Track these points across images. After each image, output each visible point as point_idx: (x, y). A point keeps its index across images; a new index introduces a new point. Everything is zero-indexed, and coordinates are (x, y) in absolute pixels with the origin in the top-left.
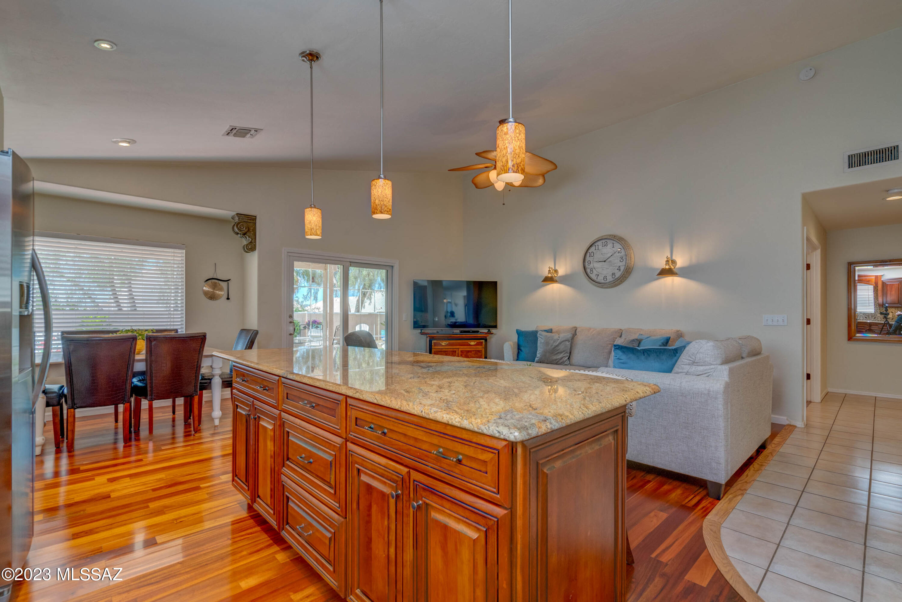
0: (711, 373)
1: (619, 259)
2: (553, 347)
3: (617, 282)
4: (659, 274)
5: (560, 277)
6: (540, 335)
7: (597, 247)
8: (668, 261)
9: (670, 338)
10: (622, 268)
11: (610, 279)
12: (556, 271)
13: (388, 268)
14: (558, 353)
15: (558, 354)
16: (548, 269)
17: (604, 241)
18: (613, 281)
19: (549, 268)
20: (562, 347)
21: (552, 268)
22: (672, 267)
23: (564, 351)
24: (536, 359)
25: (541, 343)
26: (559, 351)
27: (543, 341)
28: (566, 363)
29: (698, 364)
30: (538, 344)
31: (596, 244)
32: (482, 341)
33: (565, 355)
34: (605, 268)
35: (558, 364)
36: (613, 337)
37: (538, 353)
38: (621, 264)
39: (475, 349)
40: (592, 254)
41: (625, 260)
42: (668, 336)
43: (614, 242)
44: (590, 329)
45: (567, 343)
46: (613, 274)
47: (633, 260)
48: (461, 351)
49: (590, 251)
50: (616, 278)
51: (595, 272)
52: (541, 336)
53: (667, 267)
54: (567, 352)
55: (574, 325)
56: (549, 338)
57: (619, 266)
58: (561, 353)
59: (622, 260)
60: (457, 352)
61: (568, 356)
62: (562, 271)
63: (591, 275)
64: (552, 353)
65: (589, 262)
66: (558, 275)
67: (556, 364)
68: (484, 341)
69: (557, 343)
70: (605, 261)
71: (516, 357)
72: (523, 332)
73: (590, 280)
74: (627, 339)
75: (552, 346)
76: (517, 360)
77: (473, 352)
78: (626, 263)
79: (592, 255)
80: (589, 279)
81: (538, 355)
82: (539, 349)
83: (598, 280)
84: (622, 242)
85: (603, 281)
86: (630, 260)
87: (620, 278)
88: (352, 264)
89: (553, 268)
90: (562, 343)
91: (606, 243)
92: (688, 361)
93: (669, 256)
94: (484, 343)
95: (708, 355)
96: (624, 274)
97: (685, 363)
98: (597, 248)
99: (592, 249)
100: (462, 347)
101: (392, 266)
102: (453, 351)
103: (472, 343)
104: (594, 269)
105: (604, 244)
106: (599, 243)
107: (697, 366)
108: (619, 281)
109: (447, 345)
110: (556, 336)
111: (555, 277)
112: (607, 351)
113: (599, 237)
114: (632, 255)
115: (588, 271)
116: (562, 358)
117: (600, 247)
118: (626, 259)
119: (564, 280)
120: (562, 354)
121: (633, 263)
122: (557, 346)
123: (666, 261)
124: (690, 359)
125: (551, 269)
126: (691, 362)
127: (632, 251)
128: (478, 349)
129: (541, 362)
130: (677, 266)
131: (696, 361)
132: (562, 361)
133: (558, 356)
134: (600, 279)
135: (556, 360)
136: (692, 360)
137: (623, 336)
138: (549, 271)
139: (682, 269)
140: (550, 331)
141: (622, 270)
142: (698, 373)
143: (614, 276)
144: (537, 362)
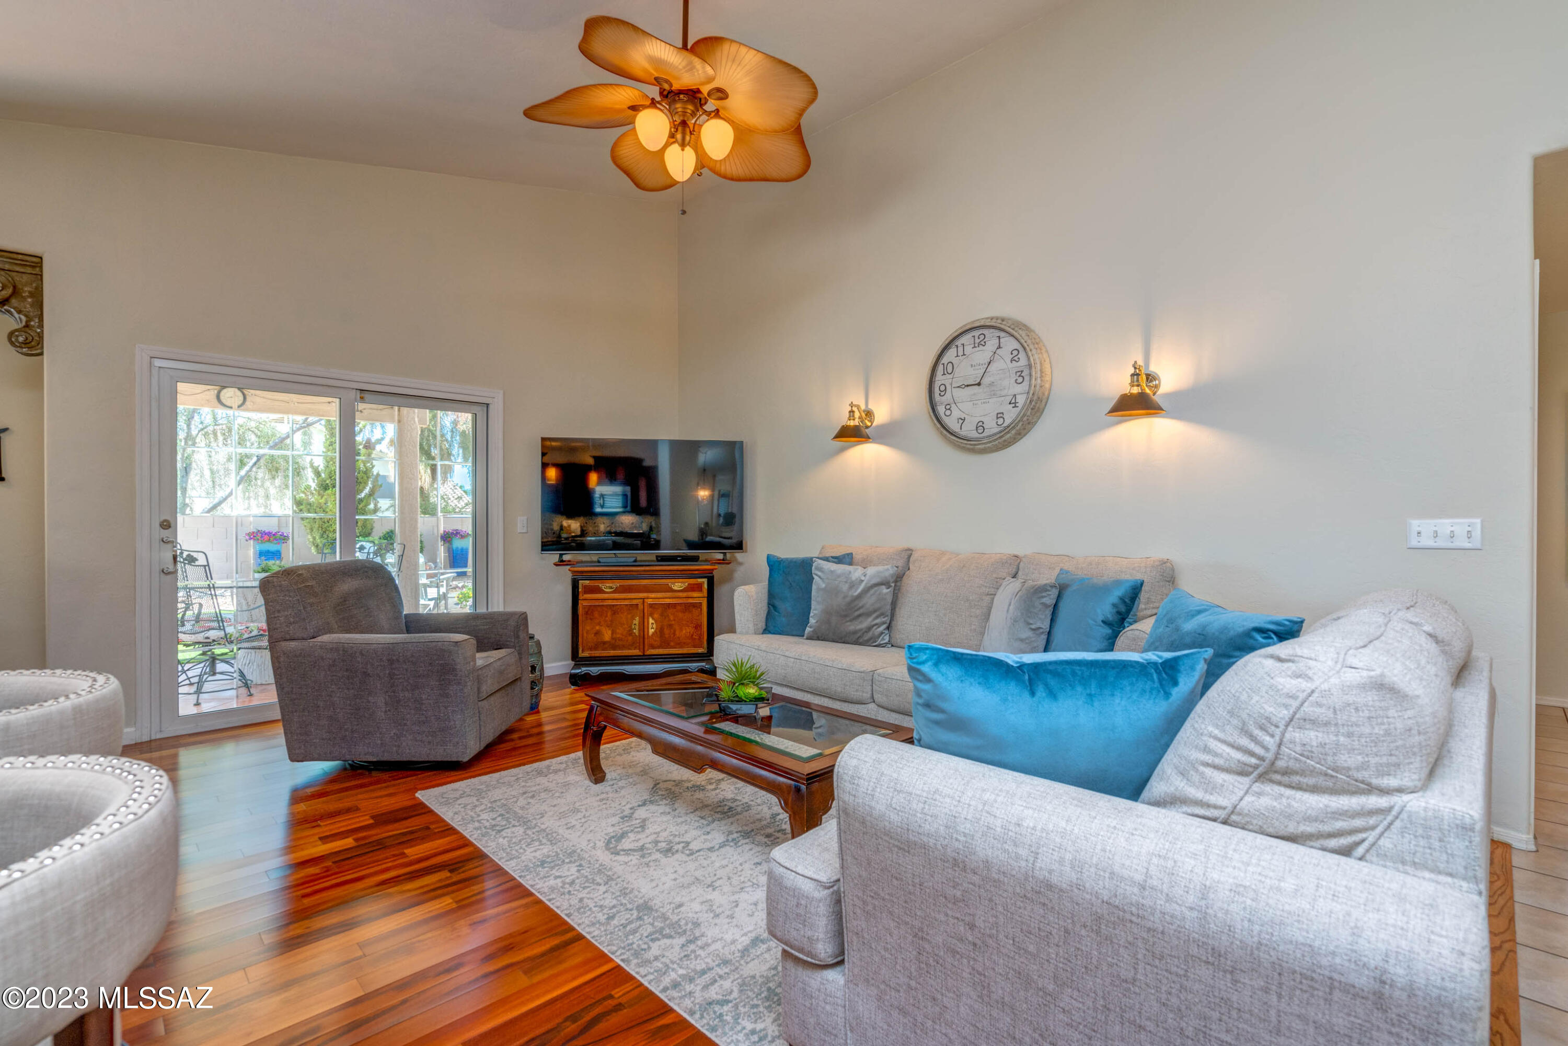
0: (1371, 836)
1: (1014, 377)
2: (848, 599)
3: (1009, 435)
4: (1115, 410)
5: (878, 427)
6: (817, 568)
7: (960, 349)
8: (1138, 375)
9: (1142, 584)
10: (1021, 400)
11: (992, 427)
12: (869, 414)
13: (476, 409)
14: (859, 616)
15: (861, 619)
16: (850, 409)
17: (976, 333)
18: (1001, 432)
19: (852, 405)
20: (869, 601)
21: (858, 407)
22: (1147, 391)
23: (875, 611)
24: (808, 630)
25: (819, 589)
26: (861, 611)
27: (824, 586)
28: (879, 641)
29: (1296, 779)
30: (814, 593)
31: (959, 342)
32: (700, 580)
33: (878, 621)
34: (979, 402)
35: (860, 644)
36: (994, 576)
37: (811, 614)
38: (1018, 389)
39: (685, 601)
40: (950, 366)
41: (1027, 378)
42: (1139, 577)
43: (1002, 334)
44: (943, 553)
45: (884, 590)
46: (1000, 415)
47: (1048, 378)
48: (651, 606)
49: (945, 360)
50: (1005, 425)
51: (956, 413)
52: (819, 573)
53: (1135, 390)
54: (882, 614)
55: (906, 545)
56: (839, 576)
57: (1015, 395)
58: (868, 614)
59: (1020, 380)
60: (641, 607)
61: (884, 623)
62: (882, 413)
63: (946, 420)
64: (846, 616)
65: (943, 388)
66: (874, 424)
67: (857, 642)
68: (705, 581)
69: (859, 590)
70: (979, 384)
71: (762, 625)
72: (780, 562)
73: (945, 432)
74: (1030, 583)
75: (844, 597)
76: (766, 631)
77: (679, 608)
78: (1030, 385)
79: (950, 369)
80: (942, 429)
81: (812, 621)
82: (814, 604)
83: (963, 433)
84: (1021, 332)
85: (974, 434)
86: (1041, 377)
87: (1017, 424)
88: (367, 396)
89: (863, 407)
90: (872, 591)
91: (982, 337)
92: (1238, 755)
93: (1140, 362)
94: (706, 586)
95: (1349, 735)
96: (1024, 415)
97: (1219, 761)
98: (960, 353)
99: (950, 355)
100: (653, 595)
101: (488, 405)
102: (631, 605)
103: (678, 585)
104: (953, 406)
105: (977, 341)
106: (965, 339)
107: (1290, 786)
108: (1013, 432)
109: (616, 591)
110: (856, 572)
111: (867, 427)
112: (978, 612)
113: (965, 326)
114: (1047, 367)
115: (941, 410)
116: (869, 629)
117: (968, 349)
118: (1030, 375)
119: (887, 435)
120: (870, 619)
121: (1047, 386)
122: (860, 596)
123: (1132, 375)
124: (1245, 742)
125: (855, 409)
126: (1253, 761)
127: (1045, 355)
128: (691, 601)
129: (818, 639)
130: (1161, 391)
131: (1281, 764)
132: (870, 634)
133: (861, 622)
134: (968, 430)
135: (855, 632)
136: (1259, 750)
137: (1020, 573)
138: (852, 412)
139: (1173, 396)
140: (845, 559)
141: (1020, 405)
142: (1292, 828)
143: (1000, 421)
144: (810, 638)
